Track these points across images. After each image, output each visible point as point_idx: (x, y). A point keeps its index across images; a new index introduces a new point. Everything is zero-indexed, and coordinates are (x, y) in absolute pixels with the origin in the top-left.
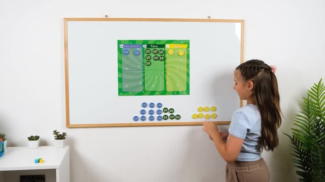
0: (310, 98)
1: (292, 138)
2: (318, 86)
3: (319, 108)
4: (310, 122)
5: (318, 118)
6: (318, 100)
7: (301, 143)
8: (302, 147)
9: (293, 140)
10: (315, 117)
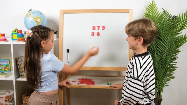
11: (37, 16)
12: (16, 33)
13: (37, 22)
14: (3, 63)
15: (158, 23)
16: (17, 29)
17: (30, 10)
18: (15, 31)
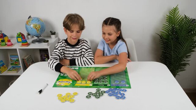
0: (170, 15)
1: (160, 35)
2: (175, 9)
3: (174, 20)
4: (169, 28)
5: (173, 25)
6: (174, 16)
7: (165, 38)
8: (165, 40)
9: (161, 36)
10: (172, 25)
11: (36, 24)
12: (20, 37)
13: (36, 29)
14: (13, 59)
15: (177, 25)
16: (20, 33)
17: (30, 17)
18: (19, 35)
